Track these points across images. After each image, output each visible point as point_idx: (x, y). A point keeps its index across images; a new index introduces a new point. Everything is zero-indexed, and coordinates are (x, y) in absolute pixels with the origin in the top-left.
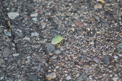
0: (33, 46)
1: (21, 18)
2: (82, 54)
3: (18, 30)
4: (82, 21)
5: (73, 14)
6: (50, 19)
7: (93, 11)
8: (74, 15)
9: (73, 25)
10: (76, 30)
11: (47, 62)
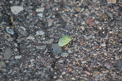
0: (37, 47)
1: (25, 13)
2: (92, 58)
3: (22, 27)
4: (94, 18)
5: (83, 9)
6: (58, 15)
7: (106, 7)
8: (84, 11)
9: (83, 23)
10: (86, 29)
11: (53, 67)
